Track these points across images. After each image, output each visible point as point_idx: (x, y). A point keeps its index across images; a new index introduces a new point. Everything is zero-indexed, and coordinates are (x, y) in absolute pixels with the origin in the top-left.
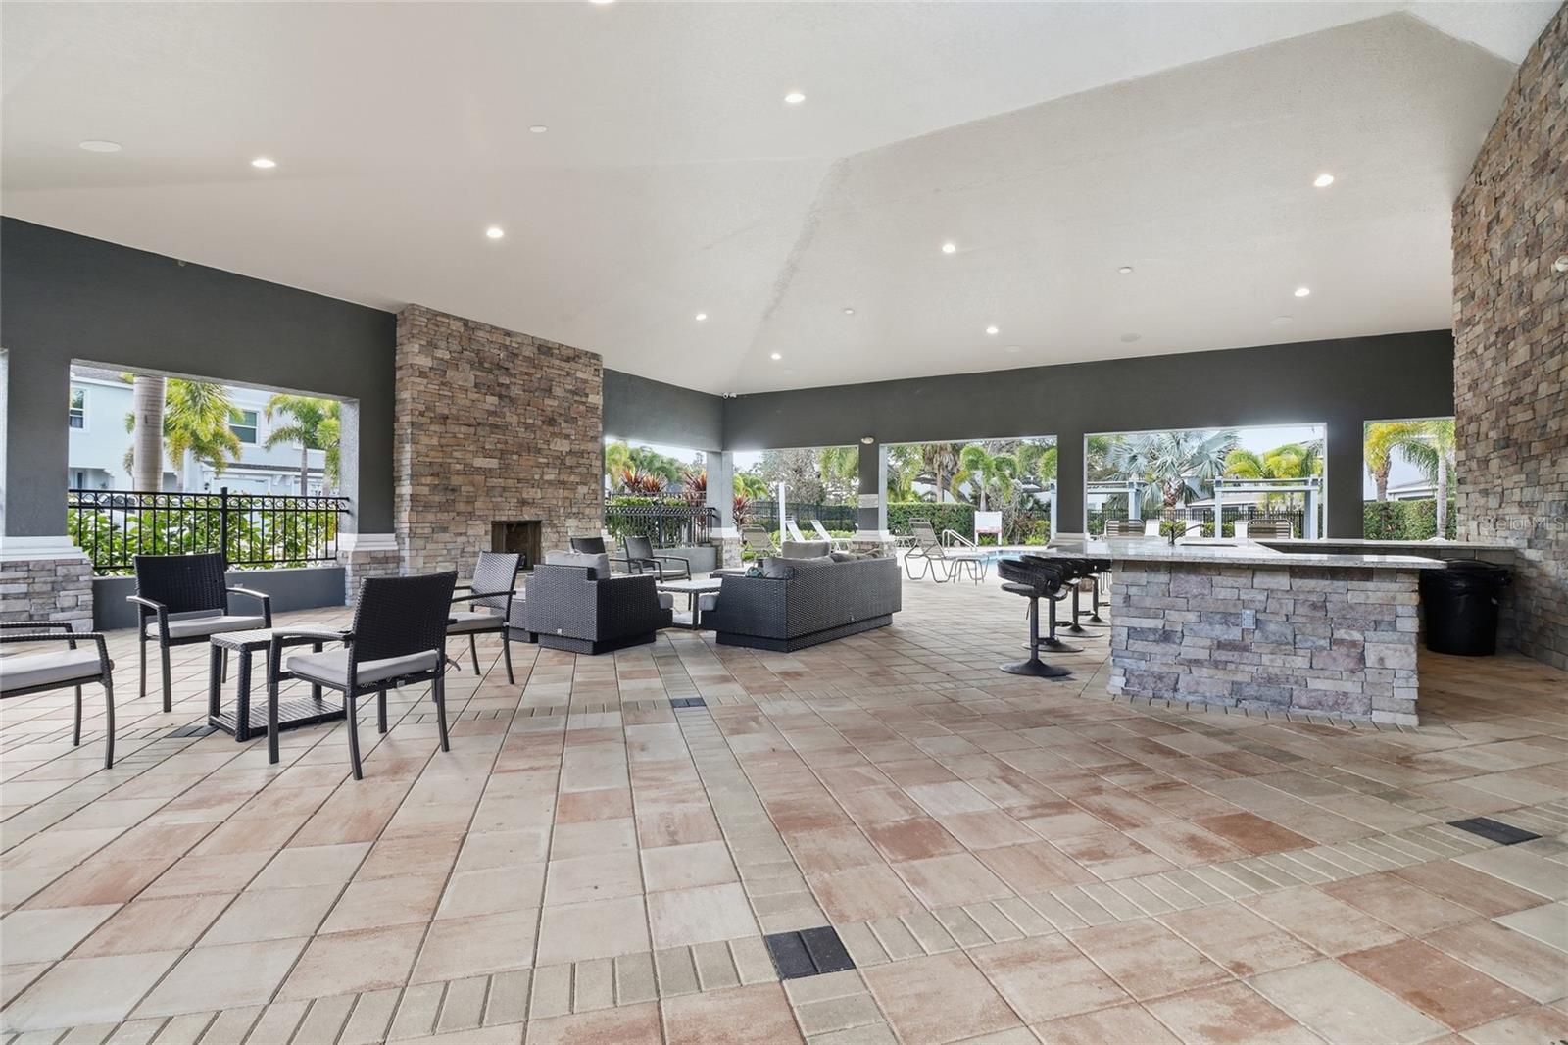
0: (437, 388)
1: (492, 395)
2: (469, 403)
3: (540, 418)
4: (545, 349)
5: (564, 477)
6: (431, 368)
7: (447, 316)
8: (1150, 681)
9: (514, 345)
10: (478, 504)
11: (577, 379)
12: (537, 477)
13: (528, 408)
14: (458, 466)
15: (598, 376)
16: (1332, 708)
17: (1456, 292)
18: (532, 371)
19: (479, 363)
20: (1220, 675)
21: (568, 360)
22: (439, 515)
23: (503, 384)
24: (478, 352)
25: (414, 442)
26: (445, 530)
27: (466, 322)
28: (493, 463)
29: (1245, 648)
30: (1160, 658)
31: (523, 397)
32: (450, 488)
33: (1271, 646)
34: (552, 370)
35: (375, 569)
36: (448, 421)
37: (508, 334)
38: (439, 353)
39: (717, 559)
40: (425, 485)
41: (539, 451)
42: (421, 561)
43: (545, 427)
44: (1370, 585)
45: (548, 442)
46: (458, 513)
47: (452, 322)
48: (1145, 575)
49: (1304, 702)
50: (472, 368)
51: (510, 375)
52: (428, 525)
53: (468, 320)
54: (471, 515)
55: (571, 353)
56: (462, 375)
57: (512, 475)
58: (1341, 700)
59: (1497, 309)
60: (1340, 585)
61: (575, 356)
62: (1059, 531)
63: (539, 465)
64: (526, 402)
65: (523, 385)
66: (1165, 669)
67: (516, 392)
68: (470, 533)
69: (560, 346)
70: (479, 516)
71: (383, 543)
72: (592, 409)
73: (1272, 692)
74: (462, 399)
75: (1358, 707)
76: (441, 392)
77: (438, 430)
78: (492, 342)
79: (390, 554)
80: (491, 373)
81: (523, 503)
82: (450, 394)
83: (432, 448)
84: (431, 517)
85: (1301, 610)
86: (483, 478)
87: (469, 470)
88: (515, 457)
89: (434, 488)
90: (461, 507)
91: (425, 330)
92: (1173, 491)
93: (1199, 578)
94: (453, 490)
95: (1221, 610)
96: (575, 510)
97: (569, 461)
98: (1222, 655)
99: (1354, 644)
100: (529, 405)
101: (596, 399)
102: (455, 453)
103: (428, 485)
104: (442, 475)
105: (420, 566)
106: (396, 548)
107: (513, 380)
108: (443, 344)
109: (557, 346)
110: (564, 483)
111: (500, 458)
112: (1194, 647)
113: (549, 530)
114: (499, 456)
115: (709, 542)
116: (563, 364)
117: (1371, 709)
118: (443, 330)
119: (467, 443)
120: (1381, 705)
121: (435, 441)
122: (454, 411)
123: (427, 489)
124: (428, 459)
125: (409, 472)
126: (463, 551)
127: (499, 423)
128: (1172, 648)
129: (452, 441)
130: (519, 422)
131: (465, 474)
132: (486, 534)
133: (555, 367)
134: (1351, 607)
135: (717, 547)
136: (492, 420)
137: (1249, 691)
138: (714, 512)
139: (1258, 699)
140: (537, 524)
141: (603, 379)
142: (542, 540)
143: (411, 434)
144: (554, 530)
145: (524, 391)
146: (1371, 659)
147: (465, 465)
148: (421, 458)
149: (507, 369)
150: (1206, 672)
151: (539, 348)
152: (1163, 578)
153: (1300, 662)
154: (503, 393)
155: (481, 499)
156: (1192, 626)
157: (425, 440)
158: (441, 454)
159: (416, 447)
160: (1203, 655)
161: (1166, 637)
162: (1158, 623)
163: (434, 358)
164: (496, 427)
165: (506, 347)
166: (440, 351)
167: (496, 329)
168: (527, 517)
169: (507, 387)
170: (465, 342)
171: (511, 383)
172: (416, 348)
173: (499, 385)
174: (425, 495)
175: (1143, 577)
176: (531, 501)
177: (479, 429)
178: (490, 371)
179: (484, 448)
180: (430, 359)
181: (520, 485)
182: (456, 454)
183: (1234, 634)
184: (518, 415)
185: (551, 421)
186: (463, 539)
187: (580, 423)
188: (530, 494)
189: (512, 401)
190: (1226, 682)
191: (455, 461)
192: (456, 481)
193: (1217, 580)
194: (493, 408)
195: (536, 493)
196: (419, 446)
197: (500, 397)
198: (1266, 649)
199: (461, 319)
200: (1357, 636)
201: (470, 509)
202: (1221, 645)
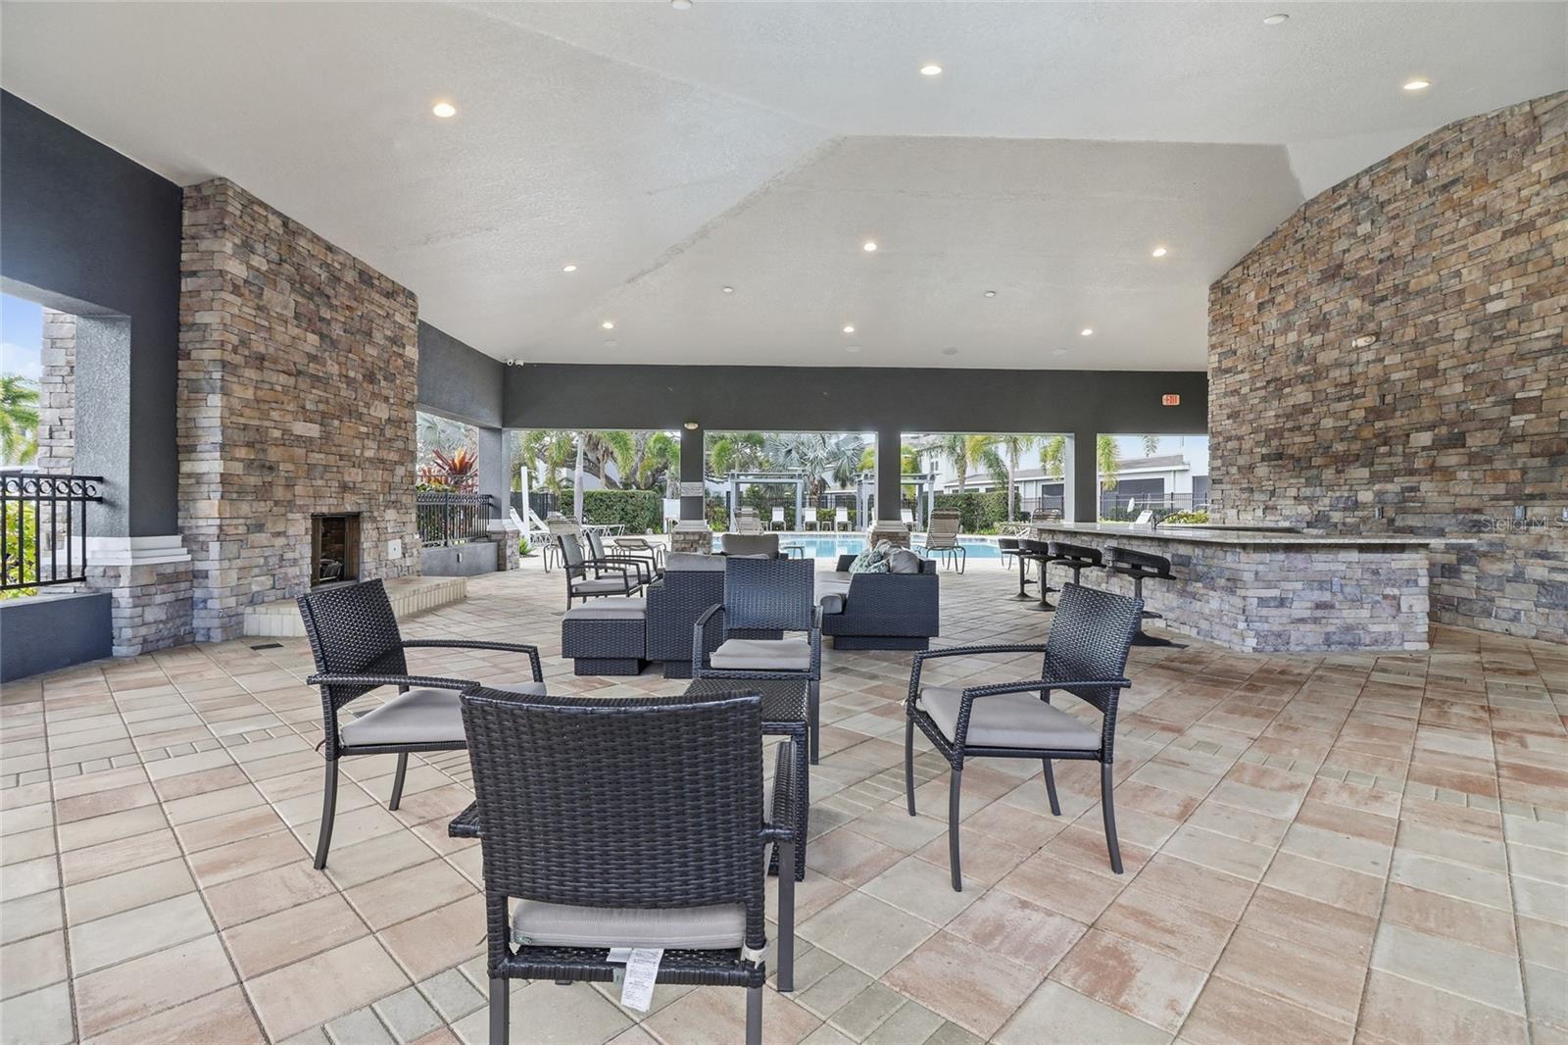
0: (254, 313)
1: (313, 332)
2: (288, 341)
3: (361, 370)
4: (366, 277)
5: (384, 454)
6: (246, 281)
7: (266, 207)
8: (1271, 639)
9: (336, 265)
10: (299, 489)
11: (395, 322)
12: (358, 452)
13: (350, 355)
14: (277, 434)
15: (414, 322)
16: (1382, 644)
17: (1213, 347)
18: (354, 304)
19: (300, 282)
20: (1317, 628)
21: (388, 295)
22: (255, 504)
23: (324, 319)
24: (298, 267)
25: (226, 392)
26: (260, 527)
27: (285, 221)
28: (313, 430)
29: (1332, 607)
30: (1277, 619)
31: (344, 340)
32: (267, 464)
33: (1349, 603)
34: (373, 307)
35: (163, 592)
36: (266, 364)
37: (330, 248)
38: (257, 261)
39: (498, 556)
40: (237, 460)
41: (360, 416)
42: (234, 574)
43: (365, 385)
44: (1404, 556)
45: (368, 405)
46: (276, 503)
47: (270, 217)
48: (1268, 555)
49: (1367, 641)
50: (293, 289)
51: (332, 307)
52: (242, 521)
53: (288, 218)
54: (290, 505)
55: (388, 286)
56: (281, 297)
57: (334, 448)
58: (1387, 638)
59: (1268, 365)
60: (1388, 556)
61: (394, 292)
62: (880, 518)
63: (359, 436)
64: (347, 347)
65: (344, 323)
66: (1281, 628)
67: (337, 331)
68: (291, 532)
69: (381, 275)
70: (300, 506)
71: (167, 550)
72: (409, 365)
73: (1349, 638)
74: (283, 334)
75: (1397, 641)
76: (257, 320)
77: (253, 377)
78: (313, 256)
79: (182, 569)
80: (312, 300)
81: (344, 488)
82: (266, 324)
83: (246, 404)
84: (245, 508)
85: (1366, 576)
86: (305, 450)
87: (289, 440)
88: (336, 423)
89: (249, 464)
90: (279, 493)
91: (240, 222)
92: (816, 483)
93: (1303, 556)
94: (271, 468)
95: (1318, 579)
96: (393, 498)
97: (389, 432)
98: (1319, 613)
99: (1394, 597)
100: (350, 352)
101: (412, 352)
102: (273, 413)
103: (242, 460)
104: (257, 446)
105: (233, 584)
106: (189, 557)
107: (335, 315)
108: (259, 248)
109: (377, 275)
110: (382, 461)
111: (321, 425)
112: (1300, 609)
113: (369, 526)
114: (319, 422)
115: (487, 536)
116: (384, 301)
117: (1403, 641)
118: (260, 226)
119: (286, 399)
120: (1410, 637)
121: (249, 394)
122: (271, 350)
123: (240, 465)
124: (242, 420)
125: (219, 439)
126: (282, 559)
127: (321, 374)
128: (1285, 611)
129: (269, 396)
130: (341, 375)
131: (284, 445)
132: (306, 534)
133: (375, 304)
134: (1393, 572)
135: (498, 542)
136: (312, 368)
137: (1335, 638)
138: (491, 501)
139: (1340, 643)
140: (356, 517)
141: (418, 326)
142: (362, 540)
143: (222, 379)
144: (374, 525)
145: (345, 331)
146: (1404, 608)
147: (285, 431)
148: (234, 419)
149: (328, 297)
150: (1308, 627)
151: (361, 273)
152: (1280, 556)
153: (1365, 613)
154: (325, 332)
155: (301, 482)
156: (1299, 593)
157: (238, 391)
158: (257, 414)
159: (227, 400)
160: (1307, 614)
161: (1282, 602)
162: (1275, 593)
163: (250, 267)
164: (317, 379)
165: (328, 266)
166: (257, 258)
167: (319, 239)
168: (349, 508)
169: (328, 323)
170: (284, 250)
171: (332, 318)
172: (229, 248)
173: (322, 319)
174: (238, 475)
175: (1267, 557)
176: (351, 485)
177: (300, 379)
178: (310, 297)
179: (303, 408)
180: (244, 267)
181: (341, 463)
182: (274, 415)
183: (1326, 597)
184: (339, 364)
185: (370, 378)
186: (280, 541)
187: (398, 382)
188: (354, 475)
189: (334, 344)
190: (1321, 633)
191: (273, 424)
192: (274, 454)
193: (1315, 556)
194: (313, 351)
195: (357, 474)
196: (231, 399)
197: (322, 336)
198: (1346, 605)
199: (280, 215)
200: (1396, 592)
201: (289, 497)
202: (1319, 606)
